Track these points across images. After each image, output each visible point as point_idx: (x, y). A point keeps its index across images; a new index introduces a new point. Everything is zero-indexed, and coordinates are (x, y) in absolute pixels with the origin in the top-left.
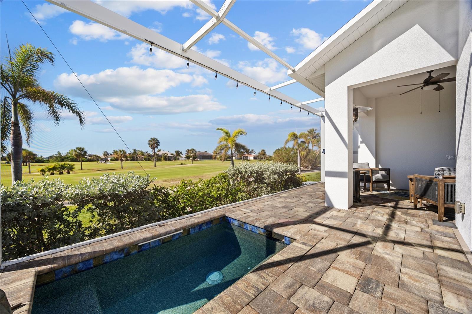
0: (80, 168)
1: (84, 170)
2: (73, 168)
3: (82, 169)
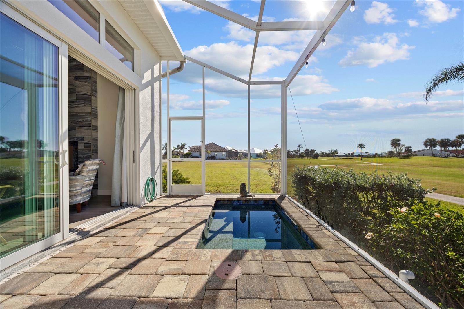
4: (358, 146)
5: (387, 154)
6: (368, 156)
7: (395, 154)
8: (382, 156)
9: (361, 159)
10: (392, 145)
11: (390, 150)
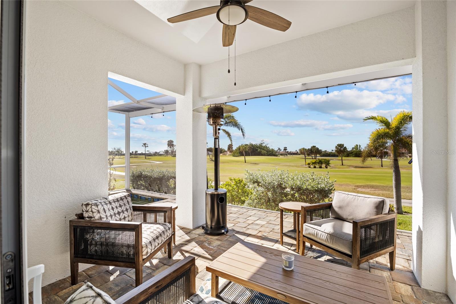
0: (341, 164)
1: (344, 165)
2: (330, 164)
3: (342, 165)
4: (143, 145)
5: (163, 152)
6: (150, 155)
7: (170, 152)
8: (160, 154)
9: (146, 158)
10: (169, 145)
11: (166, 149)
